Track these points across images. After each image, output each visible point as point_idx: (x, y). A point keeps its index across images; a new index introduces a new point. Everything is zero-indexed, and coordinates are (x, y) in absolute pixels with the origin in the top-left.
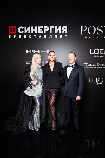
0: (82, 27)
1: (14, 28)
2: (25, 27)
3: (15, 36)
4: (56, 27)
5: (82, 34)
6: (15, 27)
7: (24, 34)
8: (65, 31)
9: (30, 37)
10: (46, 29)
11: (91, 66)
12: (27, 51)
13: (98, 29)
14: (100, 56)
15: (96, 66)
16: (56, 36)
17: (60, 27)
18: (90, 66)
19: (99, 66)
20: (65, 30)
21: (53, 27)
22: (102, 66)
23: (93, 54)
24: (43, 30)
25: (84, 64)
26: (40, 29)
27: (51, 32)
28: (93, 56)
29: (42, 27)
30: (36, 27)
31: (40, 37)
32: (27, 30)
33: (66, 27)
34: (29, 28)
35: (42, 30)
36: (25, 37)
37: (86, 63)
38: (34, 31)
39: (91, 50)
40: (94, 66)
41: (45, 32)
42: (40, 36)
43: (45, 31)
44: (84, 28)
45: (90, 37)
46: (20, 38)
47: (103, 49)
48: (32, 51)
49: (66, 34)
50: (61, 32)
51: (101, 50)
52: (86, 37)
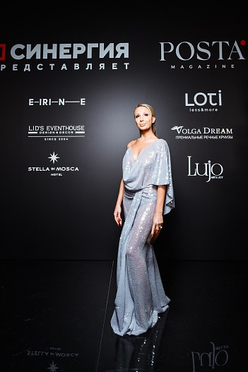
0: (162, 44)
1: (1, 48)
2: (29, 46)
3: (3, 67)
4: (102, 45)
5: (163, 59)
6: (4, 46)
7: (25, 61)
8: (123, 54)
9: (39, 67)
11: (190, 135)
12: (31, 102)
14: (210, 110)
16: (102, 66)
17: (112, 45)
18: (187, 135)
19: (210, 134)
20: (122, 51)
21: (96, 45)
23: (193, 105)
24: (71, 52)
25: (173, 129)
26: (65, 48)
27: (89, 56)
28: (193, 110)
29: (69, 45)
30: (55, 46)
31: (64, 67)
32: (34, 51)
33: (126, 45)
34: (38, 47)
35: (68, 51)
36: (27, 68)
37: (176, 128)
38: (50, 55)
39: (186, 95)
40: (196, 135)
41: (75, 57)
42: (64, 65)
43: (76, 54)
44: (167, 47)
45: (182, 67)
46: (14, 69)
47: (215, 94)
48: (45, 101)
49: (126, 60)
50: (115, 55)
51: (210, 95)
52: (173, 67)
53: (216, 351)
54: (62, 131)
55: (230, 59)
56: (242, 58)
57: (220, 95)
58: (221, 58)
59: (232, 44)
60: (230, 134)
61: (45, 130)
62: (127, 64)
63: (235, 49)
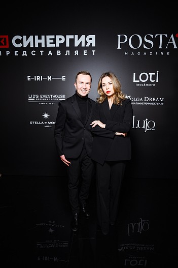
1: (5, 39)
2: (25, 37)
3: (8, 53)
4: (76, 37)
5: (119, 48)
6: (7, 37)
7: (22, 48)
8: (91, 44)
9: (33, 53)
10: (60, 39)
11: (135, 102)
12: (29, 78)
13: (146, 40)
14: (150, 85)
15: (144, 102)
16: (77, 53)
17: (83, 37)
18: (133, 102)
19: (148, 102)
20: (91, 42)
21: (72, 37)
22: (152, 102)
23: (139, 81)
24: (55, 42)
26: (50, 39)
27: (68, 45)
28: (138, 85)
29: (53, 37)
30: (43, 37)
31: (50, 53)
32: (28, 41)
33: (93, 37)
34: (31, 37)
35: (52, 41)
36: (25, 54)
37: (126, 97)
38: (40, 44)
39: (134, 74)
40: (139, 102)
41: (58, 45)
42: (50, 51)
43: (58, 43)
45: (133, 54)
46: (16, 55)
47: (154, 74)
48: (38, 78)
49: (94, 49)
50: (86, 44)
51: (151, 74)
52: (126, 54)
53: (143, 222)
54: (51, 98)
55: (167, 48)
56: (175, 47)
57: (157, 74)
58: (160, 47)
59: (169, 36)
60: (162, 102)
61: (39, 98)
62: (94, 51)
63: (171, 41)
